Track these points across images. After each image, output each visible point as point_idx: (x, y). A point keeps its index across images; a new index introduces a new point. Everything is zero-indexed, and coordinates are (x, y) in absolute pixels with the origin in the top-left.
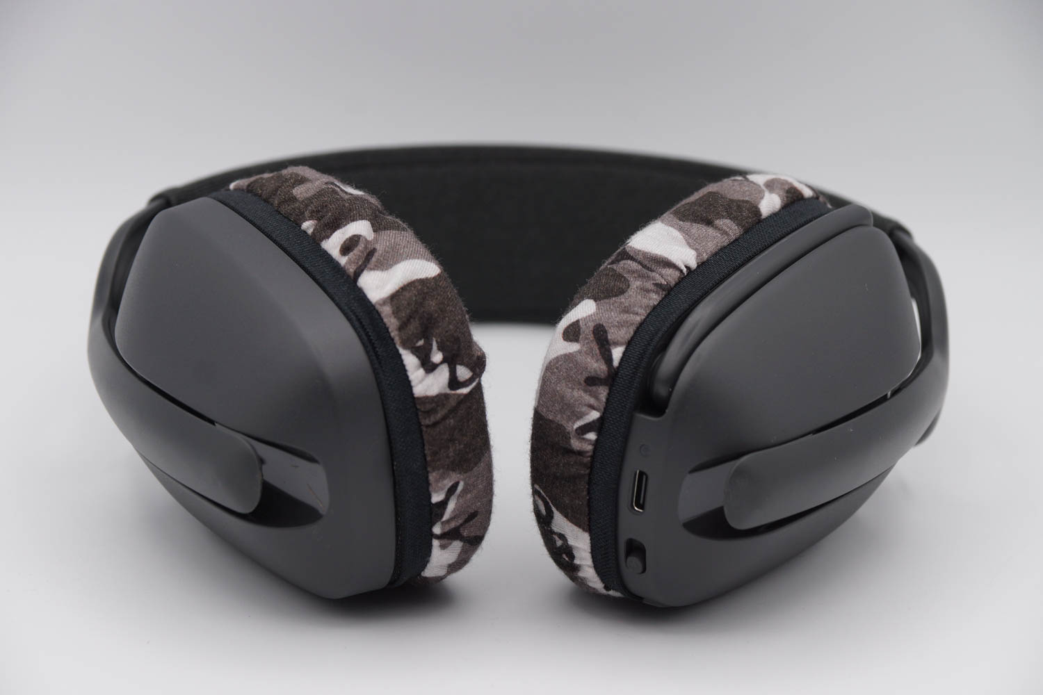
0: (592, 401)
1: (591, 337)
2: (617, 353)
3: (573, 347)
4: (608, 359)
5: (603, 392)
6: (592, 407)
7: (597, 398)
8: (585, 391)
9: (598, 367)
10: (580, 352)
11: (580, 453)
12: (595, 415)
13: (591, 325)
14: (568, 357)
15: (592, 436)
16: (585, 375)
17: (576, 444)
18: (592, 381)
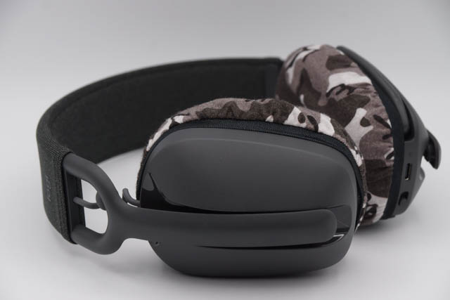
0: (389, 144)
1: (375, 121)
2: (389, 122)
3: (370, 128)
4: (387, 126)
5: (391, 139)
6: (390, 147)
7: (390, 142)
8: (385, 142)
9: (386, 131)
10: (374, 129)
11: (390, 167)
12: (392, 149)
13: (371, 116)
14: (371, 133)
15: (393, 158)
16: (382, 136)
17: (388, 164)
18: (385, 137)
